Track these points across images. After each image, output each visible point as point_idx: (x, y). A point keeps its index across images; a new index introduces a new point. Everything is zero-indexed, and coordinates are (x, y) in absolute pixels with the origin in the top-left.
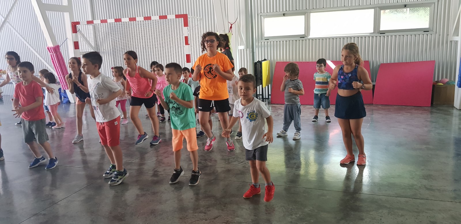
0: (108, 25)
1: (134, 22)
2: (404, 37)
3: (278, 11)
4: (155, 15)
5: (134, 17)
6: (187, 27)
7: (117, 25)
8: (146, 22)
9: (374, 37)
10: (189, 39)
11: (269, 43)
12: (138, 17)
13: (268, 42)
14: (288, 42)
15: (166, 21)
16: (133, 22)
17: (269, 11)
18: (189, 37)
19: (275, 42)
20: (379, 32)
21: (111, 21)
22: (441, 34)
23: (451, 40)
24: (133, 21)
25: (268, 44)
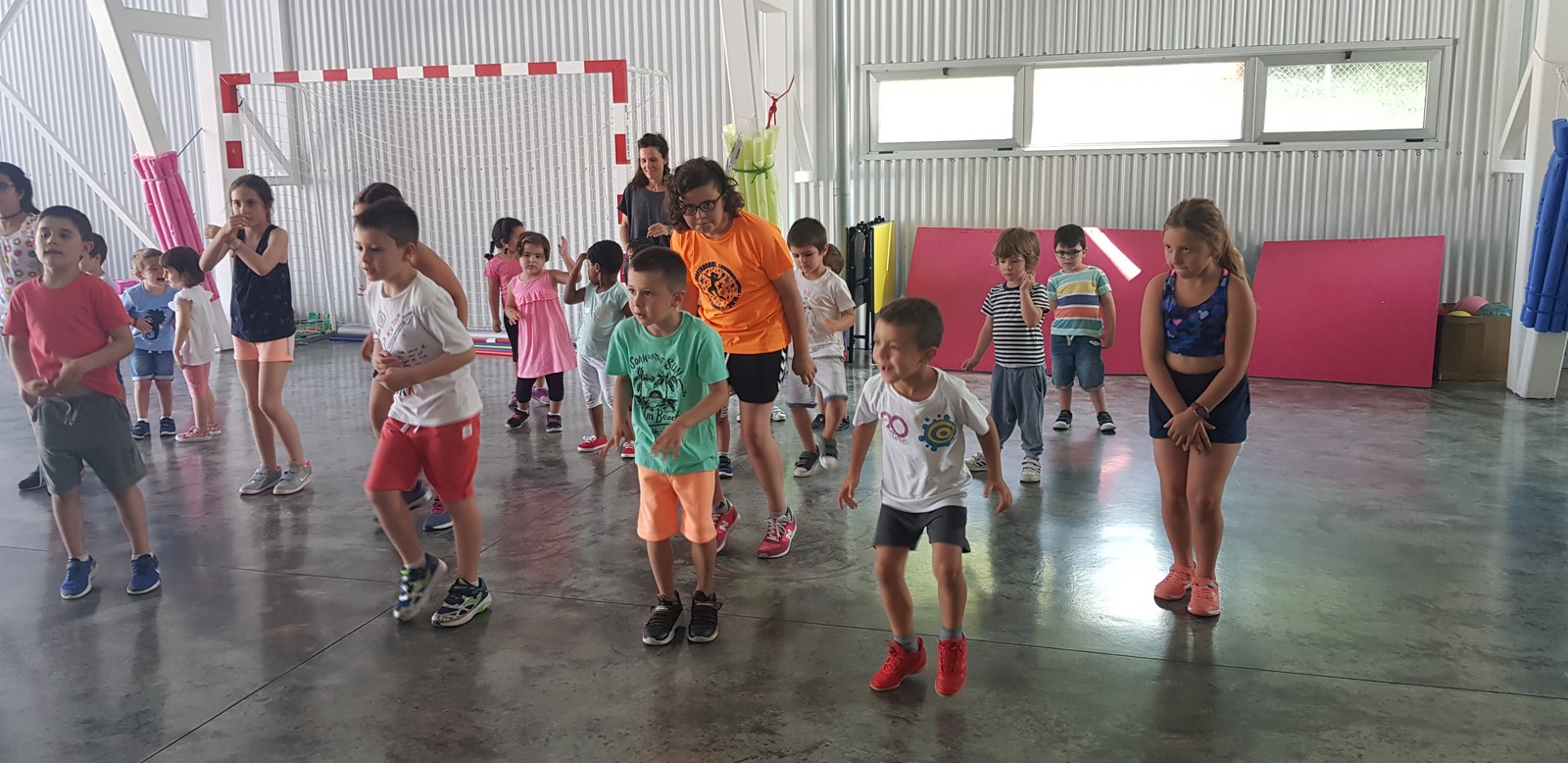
0: (348, 87)
1: (443, 79)
2: (1341, 157)
3: (926, 60)
4: (515, 61)
5: (442, 64)
6: (622, 105)
7: (381, 88)
8: (481, 81)
9: (1244, 154)
11: (893, 164)
12: (454, 63)
13: (889, 161)
14: (956, 163)
15: (551, 81)
16: (439, 81)
17: (894, 59)
19: (914, 162)
20: (1258, 138)
21: (360, 74)
22: (1463, 151)
23: (1493, 170)
24: (438, 76)
25: (888, 168)
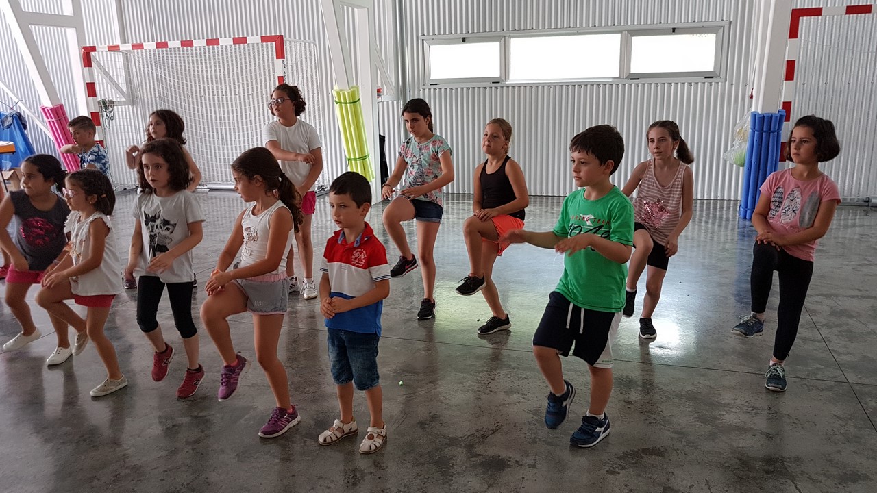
2: (670, 87)
3: (453, 33)
5: (189, 39)
6: (281, 60)
7: (161, 53)
8: (209, 48)
9: (620, 84)
11: (438, 91)
13: (435, 89)
14: (470, 90)
18: (285, 78)
19: (448, 89)
20: (628, 76)
21: (150, 45)
22: (734, 83)
24: (187, 46)
25: (435, 93)
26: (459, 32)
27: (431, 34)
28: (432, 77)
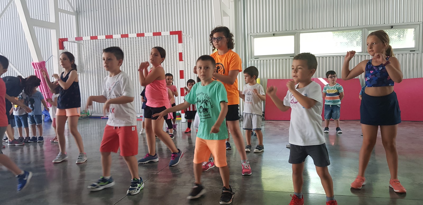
0: (98, 42)
1: (127, 38)
3: (268, 31)
4: (148, 32)
6: (181, 44)
8: (138, 38)
10: (183, 55)
12: (130, 33)
13: (258, 61)
14: (278, 61)
15: (159, 38)
16: (125, 39)
17: (258, 32)
18: (183, 53)
19: (265, 61)
21: (101, 37)
24: (125, 37)
25: (257, 63)
26: (271, 31)
27: (255, 32)
28: (255, 55)
